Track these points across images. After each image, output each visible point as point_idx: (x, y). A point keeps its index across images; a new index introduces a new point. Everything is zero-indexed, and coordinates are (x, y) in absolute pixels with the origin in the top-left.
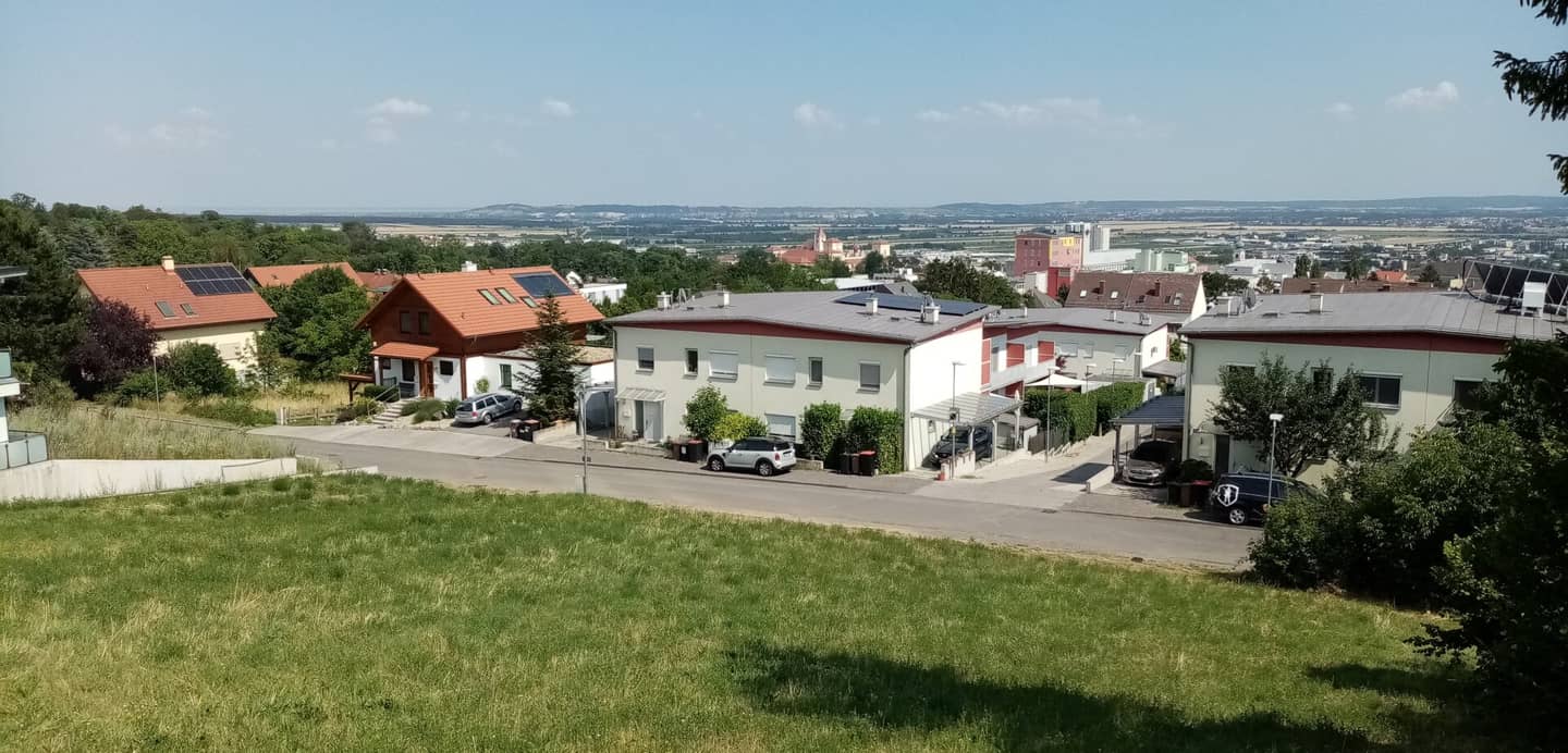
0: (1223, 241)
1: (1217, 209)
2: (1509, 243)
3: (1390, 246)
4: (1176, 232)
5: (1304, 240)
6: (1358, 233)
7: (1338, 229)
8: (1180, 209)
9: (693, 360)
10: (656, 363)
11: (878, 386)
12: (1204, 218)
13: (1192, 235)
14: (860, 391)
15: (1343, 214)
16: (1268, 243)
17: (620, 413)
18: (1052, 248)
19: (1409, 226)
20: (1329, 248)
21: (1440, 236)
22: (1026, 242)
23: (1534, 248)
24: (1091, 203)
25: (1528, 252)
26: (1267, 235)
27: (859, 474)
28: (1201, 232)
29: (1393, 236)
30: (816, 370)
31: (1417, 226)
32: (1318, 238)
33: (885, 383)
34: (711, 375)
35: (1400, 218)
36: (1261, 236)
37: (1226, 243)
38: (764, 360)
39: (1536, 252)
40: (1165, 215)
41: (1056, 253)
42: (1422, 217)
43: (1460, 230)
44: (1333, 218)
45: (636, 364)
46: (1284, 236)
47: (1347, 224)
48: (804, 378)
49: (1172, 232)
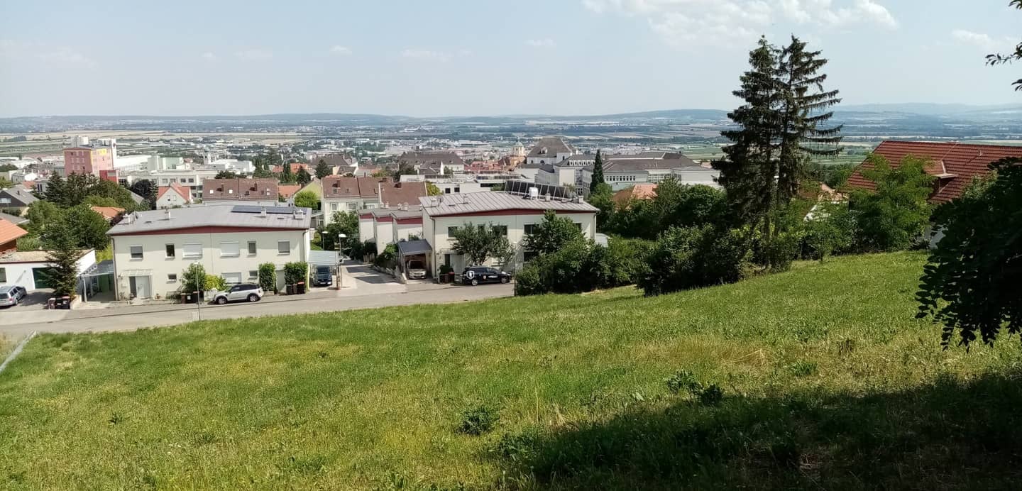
0: (161, 144)
1: (150, 122)
2: (333, 142)
3: (269, 145)
4: (128, 138)
5: (216, 142)
6: (247, 137)
7: (233, 134)
8: (123, 122)
9: (171, 250)
10: (144, 254)
11: (289, 252)
12: (143, 128)
13: (140, 140)
14: (279, 255)
15: (233, 125)
16: (192, 144)
17: (119, 284)
18: (93, 156)
19: (274, 132)
20: (232, 147)
21: (294, 138)
22: (72, 154)
23: (346, 144)
24: (55, 118)
25: (343, 147)
26: (191, 139)
27: (298, 294)
28: (145, 138)
29: (267, 139)
30: (252, 248)
31: (279, 132)
32: (223, 141)
33: (294, 248)
34: (184, 257)
35: (268, 127)
36: (189, 140)
37: (165, 145)
38: (219, 245)
39: (347, 146)
40: (113, 126)
41: (95, 160)
42: (279, 126)
43: (304, 135)
44: (229, 128)
45: (129, 255)
46: (201, 140)
47: (237, 132)
48: (245, 252)
49: (125, 138)
